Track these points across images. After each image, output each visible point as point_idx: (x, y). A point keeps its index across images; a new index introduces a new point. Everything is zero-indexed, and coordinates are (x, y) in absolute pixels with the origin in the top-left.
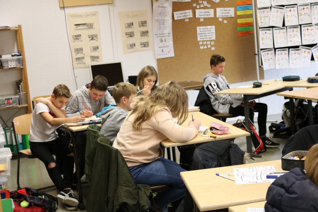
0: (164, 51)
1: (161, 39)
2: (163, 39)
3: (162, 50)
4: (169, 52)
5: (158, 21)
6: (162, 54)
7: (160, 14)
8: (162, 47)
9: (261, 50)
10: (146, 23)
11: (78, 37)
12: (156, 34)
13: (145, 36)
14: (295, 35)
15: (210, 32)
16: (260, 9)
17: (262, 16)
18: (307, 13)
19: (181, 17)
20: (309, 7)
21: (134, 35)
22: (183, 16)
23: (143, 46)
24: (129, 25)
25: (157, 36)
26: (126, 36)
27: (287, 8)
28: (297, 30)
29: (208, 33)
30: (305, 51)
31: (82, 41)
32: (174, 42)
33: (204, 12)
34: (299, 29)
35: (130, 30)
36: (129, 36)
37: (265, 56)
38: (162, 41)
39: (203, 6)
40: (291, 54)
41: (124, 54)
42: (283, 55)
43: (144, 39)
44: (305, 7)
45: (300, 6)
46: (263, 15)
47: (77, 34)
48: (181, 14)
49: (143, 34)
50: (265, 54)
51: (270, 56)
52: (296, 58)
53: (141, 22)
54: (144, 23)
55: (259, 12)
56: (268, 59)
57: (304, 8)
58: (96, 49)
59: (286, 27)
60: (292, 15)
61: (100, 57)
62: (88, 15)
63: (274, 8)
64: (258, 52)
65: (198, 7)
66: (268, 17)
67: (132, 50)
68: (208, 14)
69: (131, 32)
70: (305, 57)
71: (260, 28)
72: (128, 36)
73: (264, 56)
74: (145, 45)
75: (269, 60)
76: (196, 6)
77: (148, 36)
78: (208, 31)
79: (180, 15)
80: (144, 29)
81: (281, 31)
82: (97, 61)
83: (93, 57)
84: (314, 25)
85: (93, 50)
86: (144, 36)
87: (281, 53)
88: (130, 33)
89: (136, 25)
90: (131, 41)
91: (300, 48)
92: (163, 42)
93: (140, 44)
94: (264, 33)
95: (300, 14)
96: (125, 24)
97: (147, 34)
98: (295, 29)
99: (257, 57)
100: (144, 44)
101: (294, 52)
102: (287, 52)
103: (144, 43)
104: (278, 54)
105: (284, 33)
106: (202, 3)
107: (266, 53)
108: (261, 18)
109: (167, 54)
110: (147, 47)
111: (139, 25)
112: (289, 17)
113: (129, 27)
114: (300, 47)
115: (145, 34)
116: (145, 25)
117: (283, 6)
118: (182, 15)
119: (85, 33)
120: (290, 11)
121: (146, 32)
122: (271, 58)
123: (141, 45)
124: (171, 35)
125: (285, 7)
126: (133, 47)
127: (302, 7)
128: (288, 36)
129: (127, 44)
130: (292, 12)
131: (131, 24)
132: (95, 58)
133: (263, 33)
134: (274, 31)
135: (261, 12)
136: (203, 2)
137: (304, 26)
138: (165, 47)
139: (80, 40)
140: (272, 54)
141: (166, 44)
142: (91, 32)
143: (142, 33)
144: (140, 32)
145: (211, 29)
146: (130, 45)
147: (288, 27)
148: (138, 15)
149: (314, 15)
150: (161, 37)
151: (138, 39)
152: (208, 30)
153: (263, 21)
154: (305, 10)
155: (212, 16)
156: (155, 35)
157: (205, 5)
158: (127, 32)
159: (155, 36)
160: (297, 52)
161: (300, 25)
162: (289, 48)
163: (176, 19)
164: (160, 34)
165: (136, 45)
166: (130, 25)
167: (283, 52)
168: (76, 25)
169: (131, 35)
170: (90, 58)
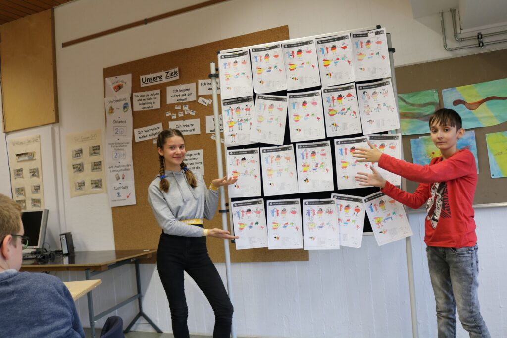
0: (120, 195)
1: (118, 174)
2: (120, 174)
3: (119, 194)
4: (128, 197)
5: (113, 145)
6: (118, 200)
7: (116, 133)
8: (118, 188)
9: (233, 200)
10: (99, 149)
11: (20, 172)
12: (111, 166)
13: (97, 170)
14: (319, 165)
15: (194, 161)
16: (230, 102)
17: (235, 120)
18: (349, 109)
19: (146, 136)
20: (353, 91)
21: (83, 169)
22: (150, 135)
23: (94, 185)
24: (77, 154)
25: (112, 169)
26: (73, 170)
27: (294, 97)
28: (323, 153)
29: (191, 164)
30: (348, 207)
31: (23, 177)
32: (135, 180)
33: (184, 126)
34: (328, 149)
35: (78, 161)
36: (77, 171)
37: (241, 215)
38: (118, 178)
39: (182, 115)
40: (309, 212)
41: (72, 198)
42: (288, 214)
43: (96, 176)
44: (344, 93)
45: (329, 91)
46: (235, 116)
47: (19, 168)
48: (148, 131)
49: (95, 167)
50: (242, 212)
51: (253, 217)
52: (323, 223)
53: (93, 147)
54: (96, 150)
55: (228, 111)
56: (249, 224)
57: (340, 97)
58: (37, 189)
59: (292, 145)
60: (308, 115)
61: (42, 201)
62: (29, 141)
63: (263, 98)
64: (227, 205)
65: (174, 117)
66: (249, 122)
67: (80, 192)
68: (191, 128)
69: (80, 164)
70: (348, 220)
71: (229, 148)
72: (75, 169)
73: (239, 216)
74: (97, 184)
75: (250, 227)
76: (171, 116)
77: (101, 171)
78: (191, 160)
79: (145, 134)
80: (96, 159)
81: (282, 153)
82: (38, 206)
83: (34, 200)
84: (368, 137)
85: (34, 190)
86: (95, 170)
87: (284, 211)
88: (79, 166)
89: (86, 152)
90: (81, 177)
91: (332, 199)
92: (119, 180)
93: (90, 182)
94: (240, 160)
95: (330, 110)
96: (72, 151)
97: (100, 166)
98: (318, 150)
99: (224, 216)
100: (95, 183)
101: (316, 208)
102: (297, 207)
103: (97, 181)
104: (275, 214)
105: (288, 159)
106: (182, 110)
107: (245, 208)
108: (231, 125)
109: (125, 200)
110: (99, 187)
111: (90, 153)
112: (301, 120)
113: (78, 156)
114: (333, 195)
115: (97, 167)
116: (98, 153)
117: (284, 93)
118: (147, 134)
119: (27, 166)
120: (305, 104)
121: (99, 163)
122: (257, 223)
123: (92, 183)
124: (131, 168)
125: (288, 94)
126: (82, 187)
127: (336, 94)
128: (300, 168)
129: (75, 183)
130: (310, 108)
131: (80, 152)
132: (36, 202)
133: (237, 160)
134: (264, 155)
135: (232, 110)
136: (182, 108)
137: (342, 143)
138: (122, 188)
139: (21, 176)
140: (258, 212)
141: (124, 183)
142: (33, 165)
143: (93, 164)
144: (92, 163)
145: (196, 157)
146: (79, 184)
147: (297, 145)
148: (88, 138)
149: (368, 114)
150: (118, 171)
151: (88, 175)
152: (191, 157)
153: (235, 130)
154: (344, 101)
155: (198, 131)
156: (109, 167)
157: (186, 113)
158: (74, 163)
159: (109, 170)
160: (325, 207)
161: (332, 139)
162: (303, 196)
163: (137, 140)
164: (115, 167)
165: (85, 184)
166: (79, 154)
167: (289, 207)
168: (18, 155)
169: (79, 168)
170: (31, 201)
